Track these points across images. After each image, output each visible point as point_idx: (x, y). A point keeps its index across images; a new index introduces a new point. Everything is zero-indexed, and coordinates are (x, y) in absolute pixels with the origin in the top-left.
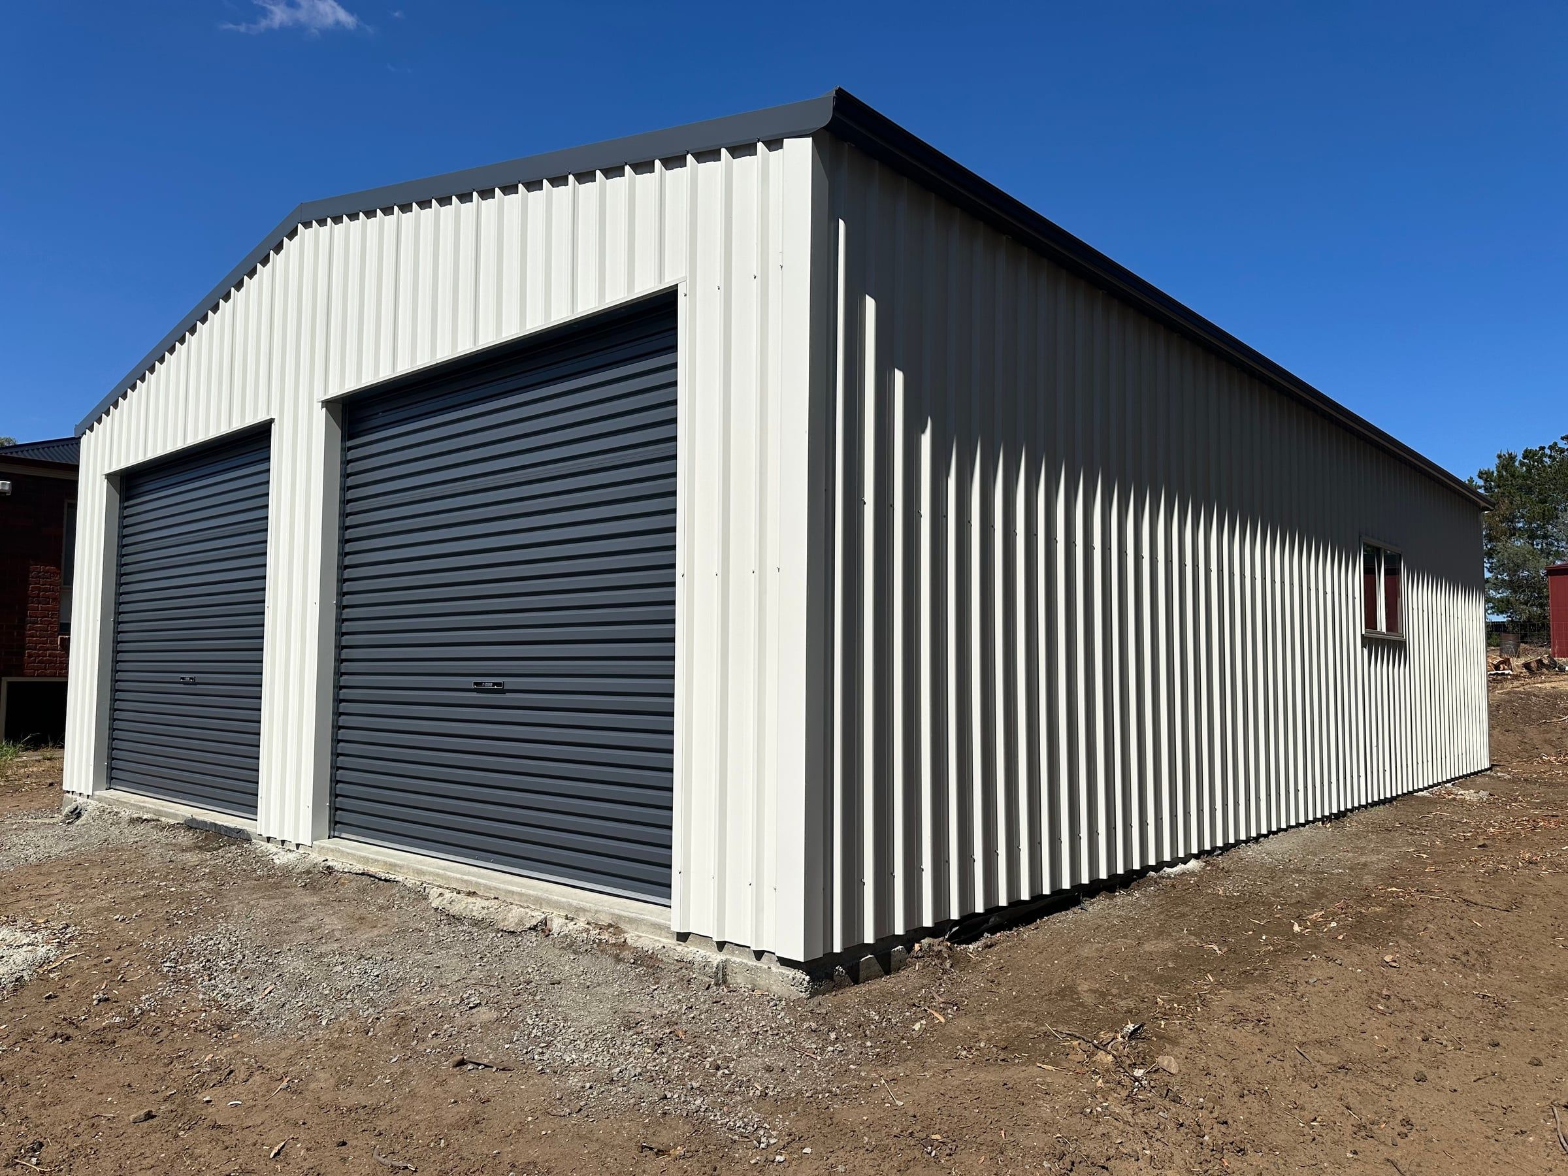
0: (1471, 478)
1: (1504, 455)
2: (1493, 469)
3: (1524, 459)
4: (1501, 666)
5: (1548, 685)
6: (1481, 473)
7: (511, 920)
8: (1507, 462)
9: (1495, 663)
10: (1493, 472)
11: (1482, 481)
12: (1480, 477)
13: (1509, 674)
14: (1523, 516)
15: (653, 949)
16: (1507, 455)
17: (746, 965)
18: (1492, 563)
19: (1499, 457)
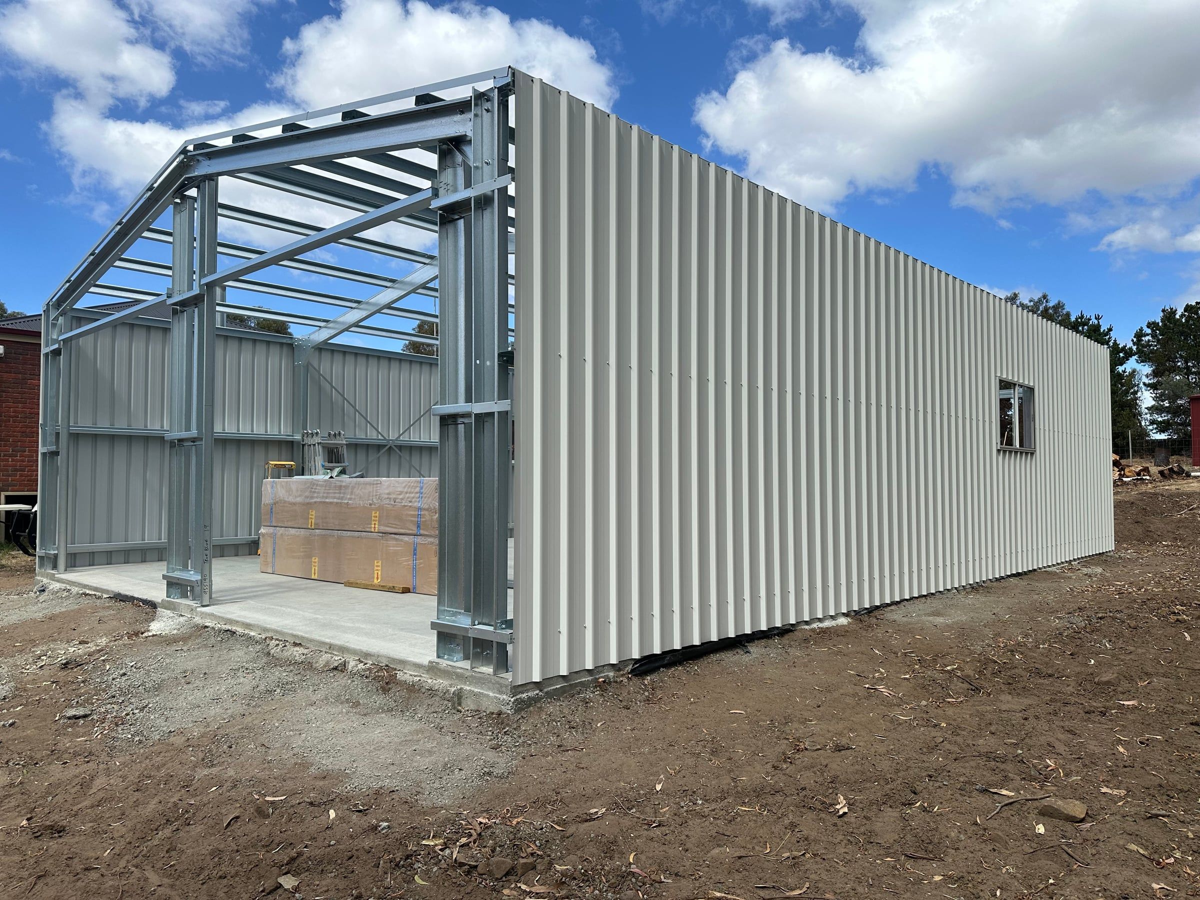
0: (1142, 328)
1: (1167, 310)
2: (1159, 320)
3: (1185, 312)
4: (1142, 473)
5: (1173, 487)
6: (1149, 323)
7: (321, 662)
8: (1169, 315)
9: (1137, 470)
10: (1158, 323)
11: (1150, 330)
12: (1148, 327)
13: (1146, 479)
14: (1181, 356)
15: (413, 681)
16: (1169, 310)
17: (473, 691)
18: (1156, 394)
19: (1163, 311)
